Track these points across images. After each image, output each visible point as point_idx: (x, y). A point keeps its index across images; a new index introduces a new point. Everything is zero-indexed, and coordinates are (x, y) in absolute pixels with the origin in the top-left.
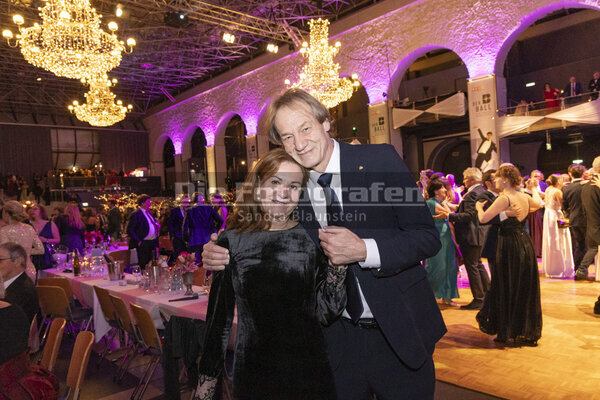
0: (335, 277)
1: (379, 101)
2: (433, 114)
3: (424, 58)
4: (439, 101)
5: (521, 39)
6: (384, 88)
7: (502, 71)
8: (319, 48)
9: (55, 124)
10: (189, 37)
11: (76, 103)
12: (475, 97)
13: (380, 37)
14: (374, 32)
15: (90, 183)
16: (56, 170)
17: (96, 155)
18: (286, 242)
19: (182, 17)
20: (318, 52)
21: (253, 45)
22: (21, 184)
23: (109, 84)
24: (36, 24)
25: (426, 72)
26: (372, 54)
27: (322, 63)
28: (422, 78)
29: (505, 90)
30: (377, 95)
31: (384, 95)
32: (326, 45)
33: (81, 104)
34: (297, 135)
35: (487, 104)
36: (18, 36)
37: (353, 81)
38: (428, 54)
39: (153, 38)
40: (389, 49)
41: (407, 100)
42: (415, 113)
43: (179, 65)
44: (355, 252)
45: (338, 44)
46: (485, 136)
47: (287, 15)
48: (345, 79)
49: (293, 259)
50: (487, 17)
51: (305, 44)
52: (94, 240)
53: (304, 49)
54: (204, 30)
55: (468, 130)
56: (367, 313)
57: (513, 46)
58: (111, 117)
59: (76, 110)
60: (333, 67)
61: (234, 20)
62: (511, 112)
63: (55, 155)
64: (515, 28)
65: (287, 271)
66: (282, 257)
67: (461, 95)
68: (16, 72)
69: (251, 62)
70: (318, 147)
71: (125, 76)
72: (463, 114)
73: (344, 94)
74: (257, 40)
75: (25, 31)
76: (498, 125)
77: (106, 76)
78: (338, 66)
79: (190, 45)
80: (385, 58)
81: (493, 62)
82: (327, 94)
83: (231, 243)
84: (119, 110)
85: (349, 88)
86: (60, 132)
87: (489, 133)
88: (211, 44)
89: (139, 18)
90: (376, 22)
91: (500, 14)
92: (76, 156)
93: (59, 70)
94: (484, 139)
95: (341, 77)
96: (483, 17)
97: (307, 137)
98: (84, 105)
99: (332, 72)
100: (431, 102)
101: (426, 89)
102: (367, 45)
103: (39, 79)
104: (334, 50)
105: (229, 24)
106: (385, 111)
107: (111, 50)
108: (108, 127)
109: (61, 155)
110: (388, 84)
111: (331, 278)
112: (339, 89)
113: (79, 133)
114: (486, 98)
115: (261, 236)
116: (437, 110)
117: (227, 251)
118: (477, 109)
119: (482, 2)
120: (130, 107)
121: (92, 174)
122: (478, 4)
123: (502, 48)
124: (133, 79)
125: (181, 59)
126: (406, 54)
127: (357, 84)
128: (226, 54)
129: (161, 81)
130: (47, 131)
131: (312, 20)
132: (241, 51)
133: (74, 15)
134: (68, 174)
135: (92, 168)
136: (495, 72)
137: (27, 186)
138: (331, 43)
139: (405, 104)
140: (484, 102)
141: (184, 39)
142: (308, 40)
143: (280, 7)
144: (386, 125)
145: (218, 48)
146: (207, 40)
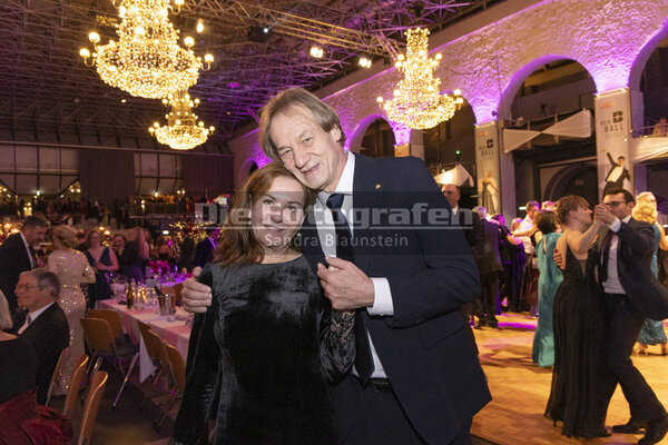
0: (339, 325)
1: (488, 121)
2: (552, 136)
3: (542, 71)
4: (559, 120)
5: (663, 45)
6: (494, 106)
7: (638, 84)
8: (417, 61)
9: (139, 147)
10: (277, 54)
11: (156, 124)
12: (604, 115)
13: (489, 47)
14: (483, 42)
15: (172, 209)
16: (138, 195)
17: (179, 181)
18: (280, 279)
19: (266, 30)
20: (416, 66)
21: (346, 60)
22: (103, 210)
23: (191, 105)
24: (112, 42)
25: (545, 86)
26: (480, 67)
27: (420, 77)
28: (539, 94)
29: (642, 107)
30: (485, 113)
31: (494, 114)
32: (425, 58)
33: (162, 126)
34: (296, 147)
35: (618, 124)
36: (94, 55)
37: (455, 98)
38: (547, 66)
39: (240, 55)
40: (500, 61)
41: (521, 119)
42: (531, 135)
43: (267, 83)
44: (360, 295)
45: (439, 56)
46: (616, 161)
47: (384, 27)
48: (445, 95)
49: (288, 301)
50: (619, 20)
51: (401, 57)
52: (160, 270)
53: (399, 62)
54: (293, 45)
55: (595, 153)
56: (379, 372)
57: (652, 55)
58: (192, 140)
59: (157, 132)
60: (433, 82)
61: (324, 33)
62: (648, 132)
63: (137, 180)
64: (656, 32)
65: (279, 316)
66: (273, 297)
67: (586, 113)
68: (101, 94)
69: (344, 80)
70: (325, 162)
71: (209, 96)
72: (588, 135)
73: (445, 113)
74: (350, 55)
75: (101, 49)
76: (632, 148)
77: (187, 96)
78: (438, 81)
79: (278, 62)
80: (495, 71)
81: (628, 74)
82: (425, 113)
83: (215, 279)
84: (201, 131)
85: (451, 106)
86: (143, 155)
87: (621, 158)
88: (300, 61)
89: (224, 34)
90: (486, 31)
91: (637, 17)
92: (158, 182)
93: (134, 89)
94: (615, 165)
95: (441, 93)
96: (616, 21)
97: (309, 150)
98: (165, 127)
99: (430, 88)
100: (550, 122)
101: (543, 106)
102: (474, 57)
103: (124, 101)
104: (435, 64)
105: (318, 37)
106: (495, 131)
107: (187, 67)
108: (190, 150)
109: (144, 180)
110: (498, 101)
111: (336, 327)
112: (440, 108)
113: (162, 158)
114: (618, 117)
115: (250, 271)
116: (557, 130)
117: (209, 289)
118: (606, 129)
119: (614, 3)
120: (212, 128)
121: (175, 200)
122: (608, 6)
123: (638, 56)
124: (218, 100)
125: (268, 77)
126: (521, 66)
127: (460, 101)
128: (316, 70)
129: (248, 102)
130: (130, 156)
131: (410, 30)
132: (333, 67)
133: (150, 31)
134: (150, 200)
135: (175, 193)
136: (628, 85)
137: (108, 212)
138: (431, 55)
139: (518, 124)
140: (615, 121)
141: (271, 56)
142: (405, 52)
143: (376, 17)
144: (495, 149)
145: (308, 65)
146: (296, 55)
